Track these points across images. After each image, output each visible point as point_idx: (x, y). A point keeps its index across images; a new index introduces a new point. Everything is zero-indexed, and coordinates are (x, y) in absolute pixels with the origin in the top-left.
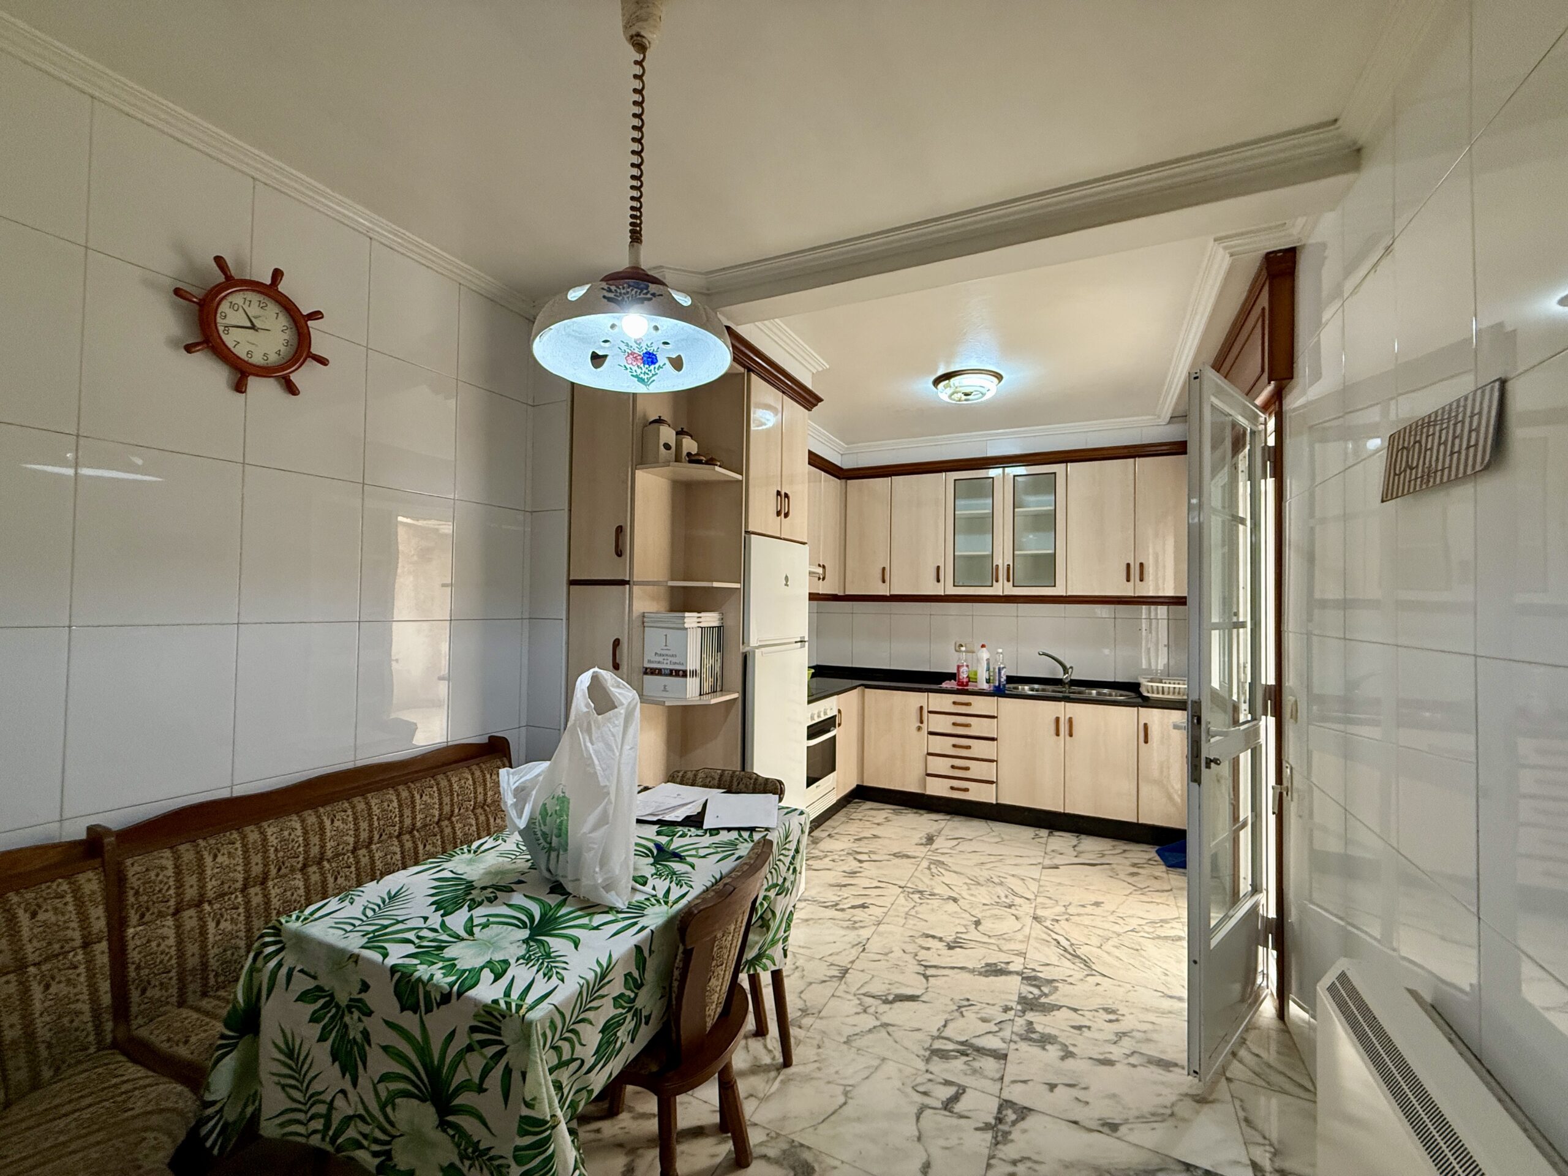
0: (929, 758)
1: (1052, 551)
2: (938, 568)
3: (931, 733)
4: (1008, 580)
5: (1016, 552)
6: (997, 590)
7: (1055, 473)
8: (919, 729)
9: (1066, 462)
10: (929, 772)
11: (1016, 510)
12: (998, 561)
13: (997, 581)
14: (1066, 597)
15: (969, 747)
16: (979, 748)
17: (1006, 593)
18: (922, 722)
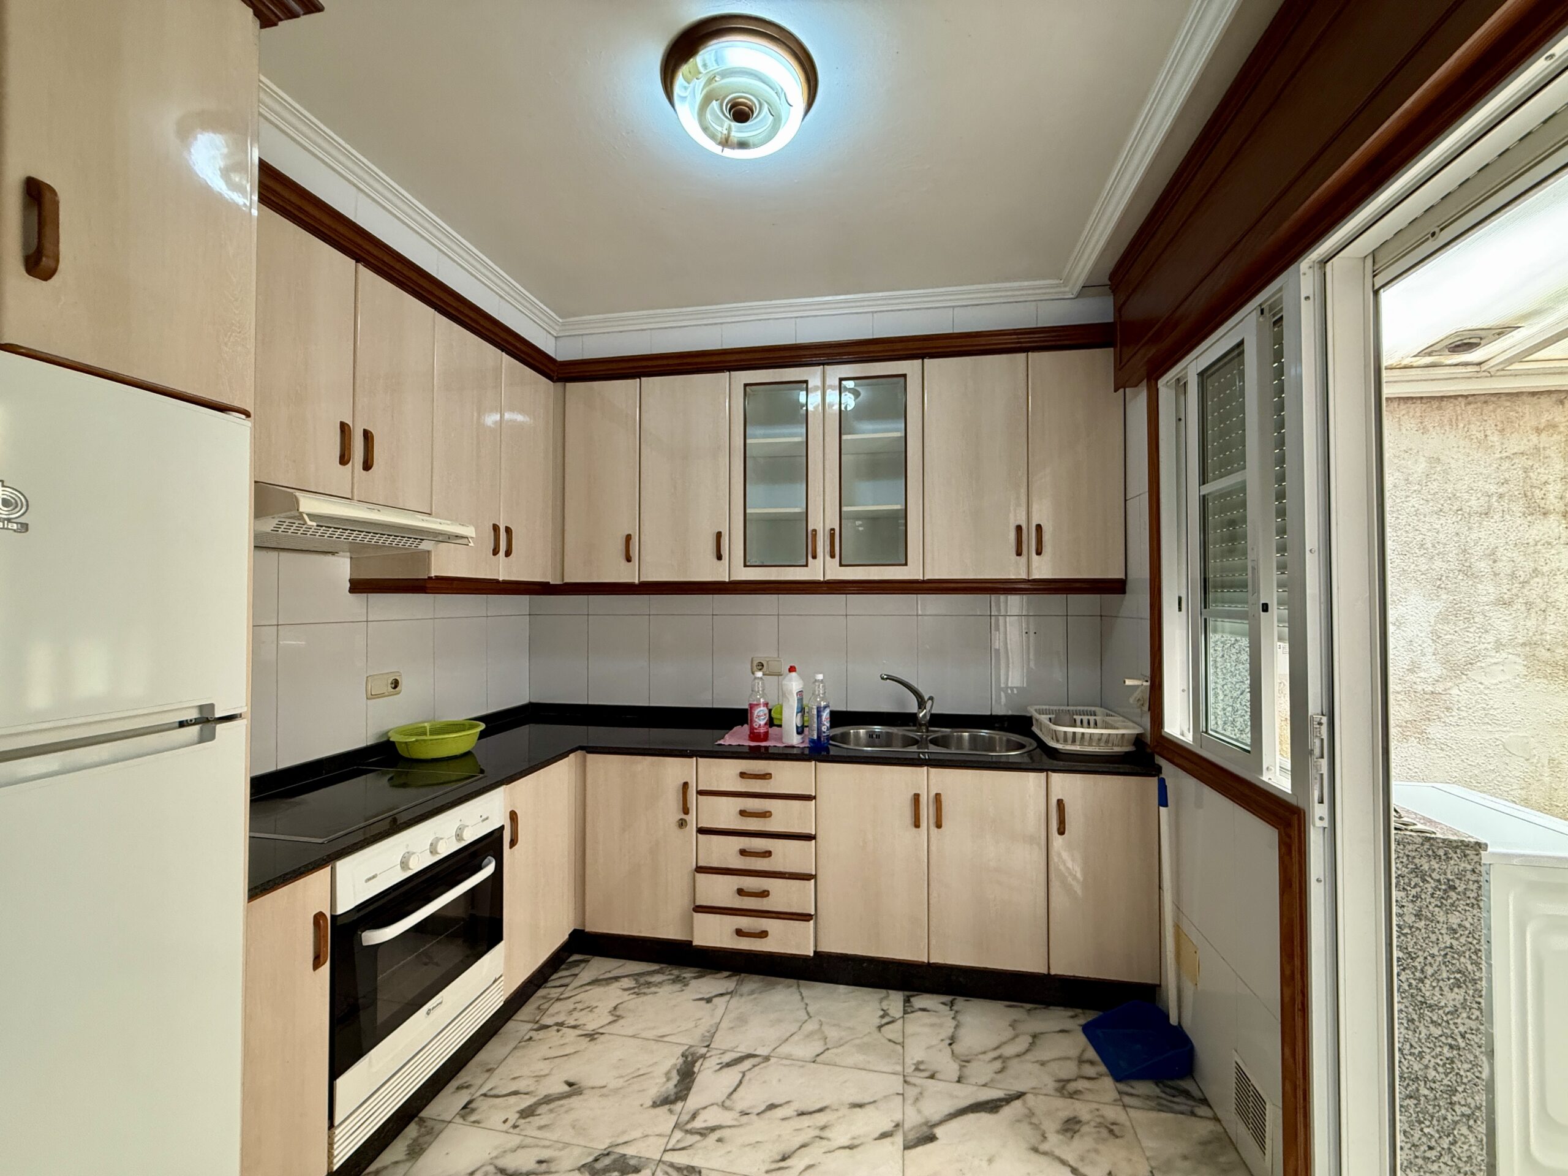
0: (701, 877)
1: (899, 507)
2: (719, 535)
3: (701, 831)
4: (833, 556)
5: (844, 509)
6: (814, 571)
7: (905, 376)
8: (682, 824)
9: (922, 357)
10: (700, 902)
11: (844, 437)
12: (816, 522)
13: (814, 557)
14: (923, 582)
15: (767, 854)
16: (787, 855)
17: (828, 578)
18: (686, 811)
